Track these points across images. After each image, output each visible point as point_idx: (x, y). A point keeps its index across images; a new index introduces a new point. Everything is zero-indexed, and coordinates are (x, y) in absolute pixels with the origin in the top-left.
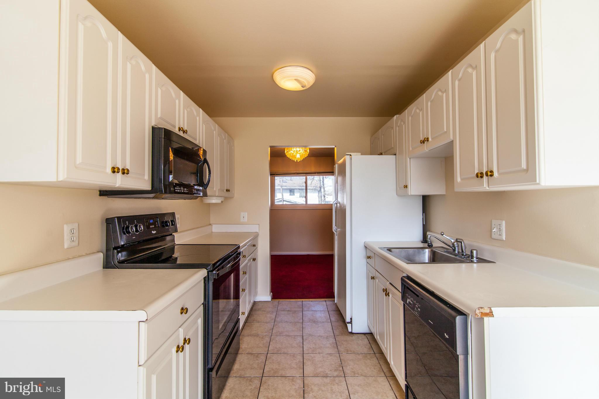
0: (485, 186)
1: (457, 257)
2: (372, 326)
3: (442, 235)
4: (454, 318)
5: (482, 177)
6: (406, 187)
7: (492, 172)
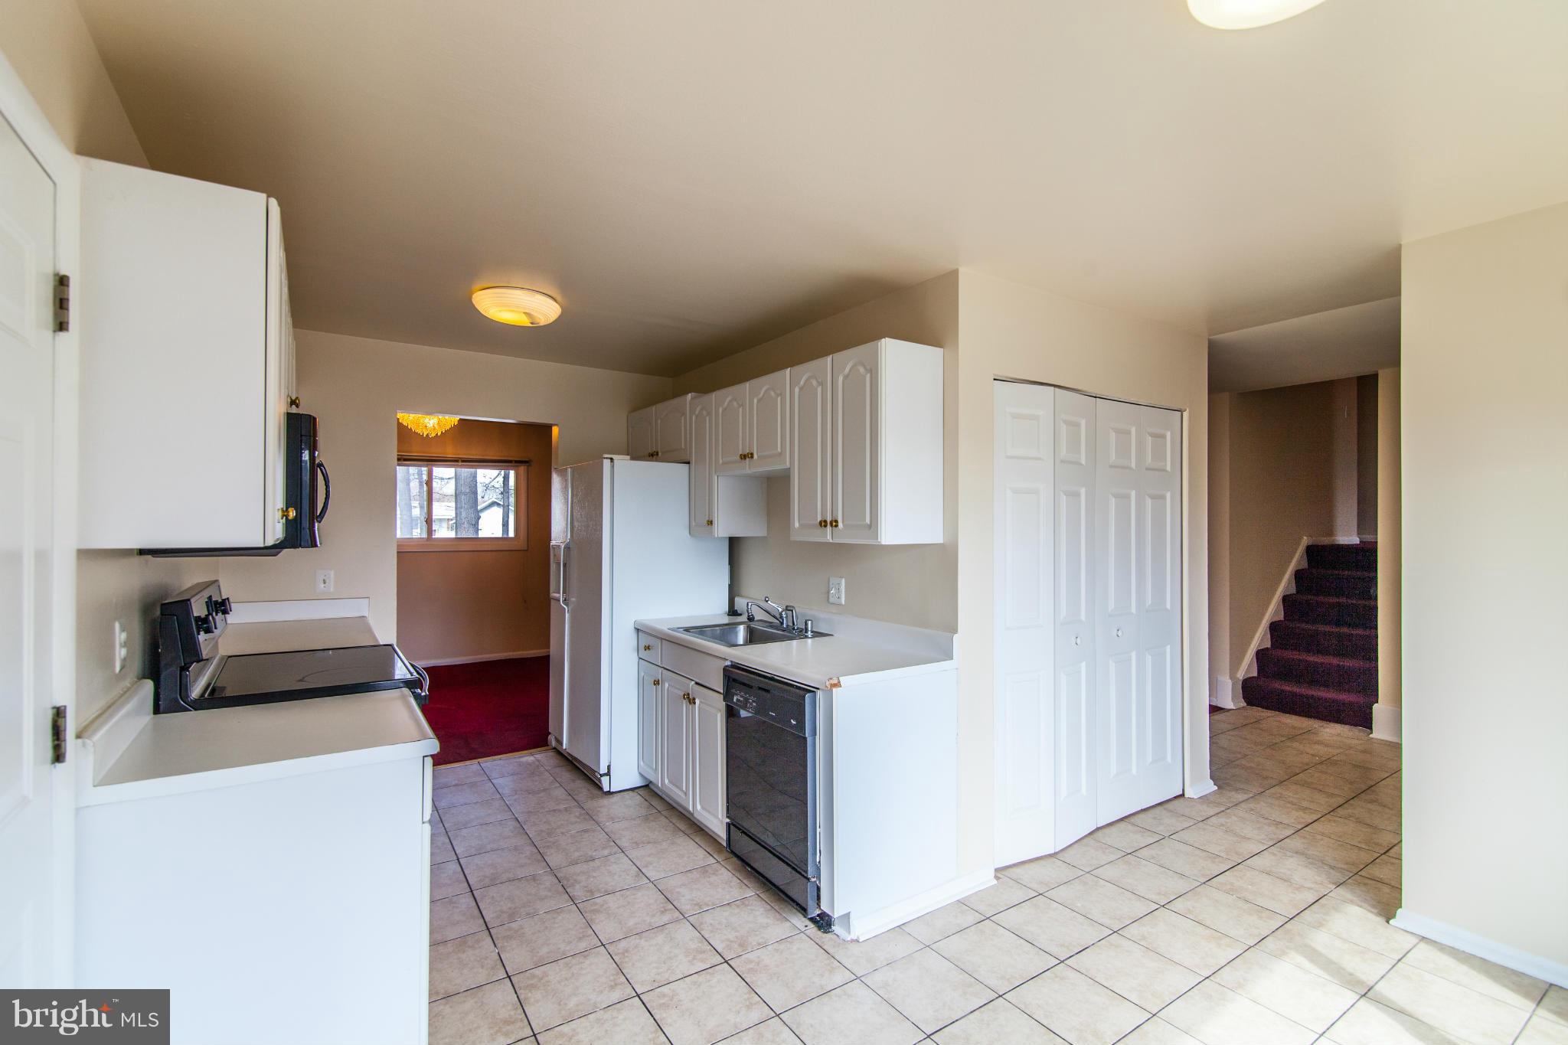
0: (828, 537)
1: (785, 633)
2: (652, 768)
3: (767, 601)
4: (804, 697)
5: (825, 526)
6: (710, 523)
7: (836, 521)
